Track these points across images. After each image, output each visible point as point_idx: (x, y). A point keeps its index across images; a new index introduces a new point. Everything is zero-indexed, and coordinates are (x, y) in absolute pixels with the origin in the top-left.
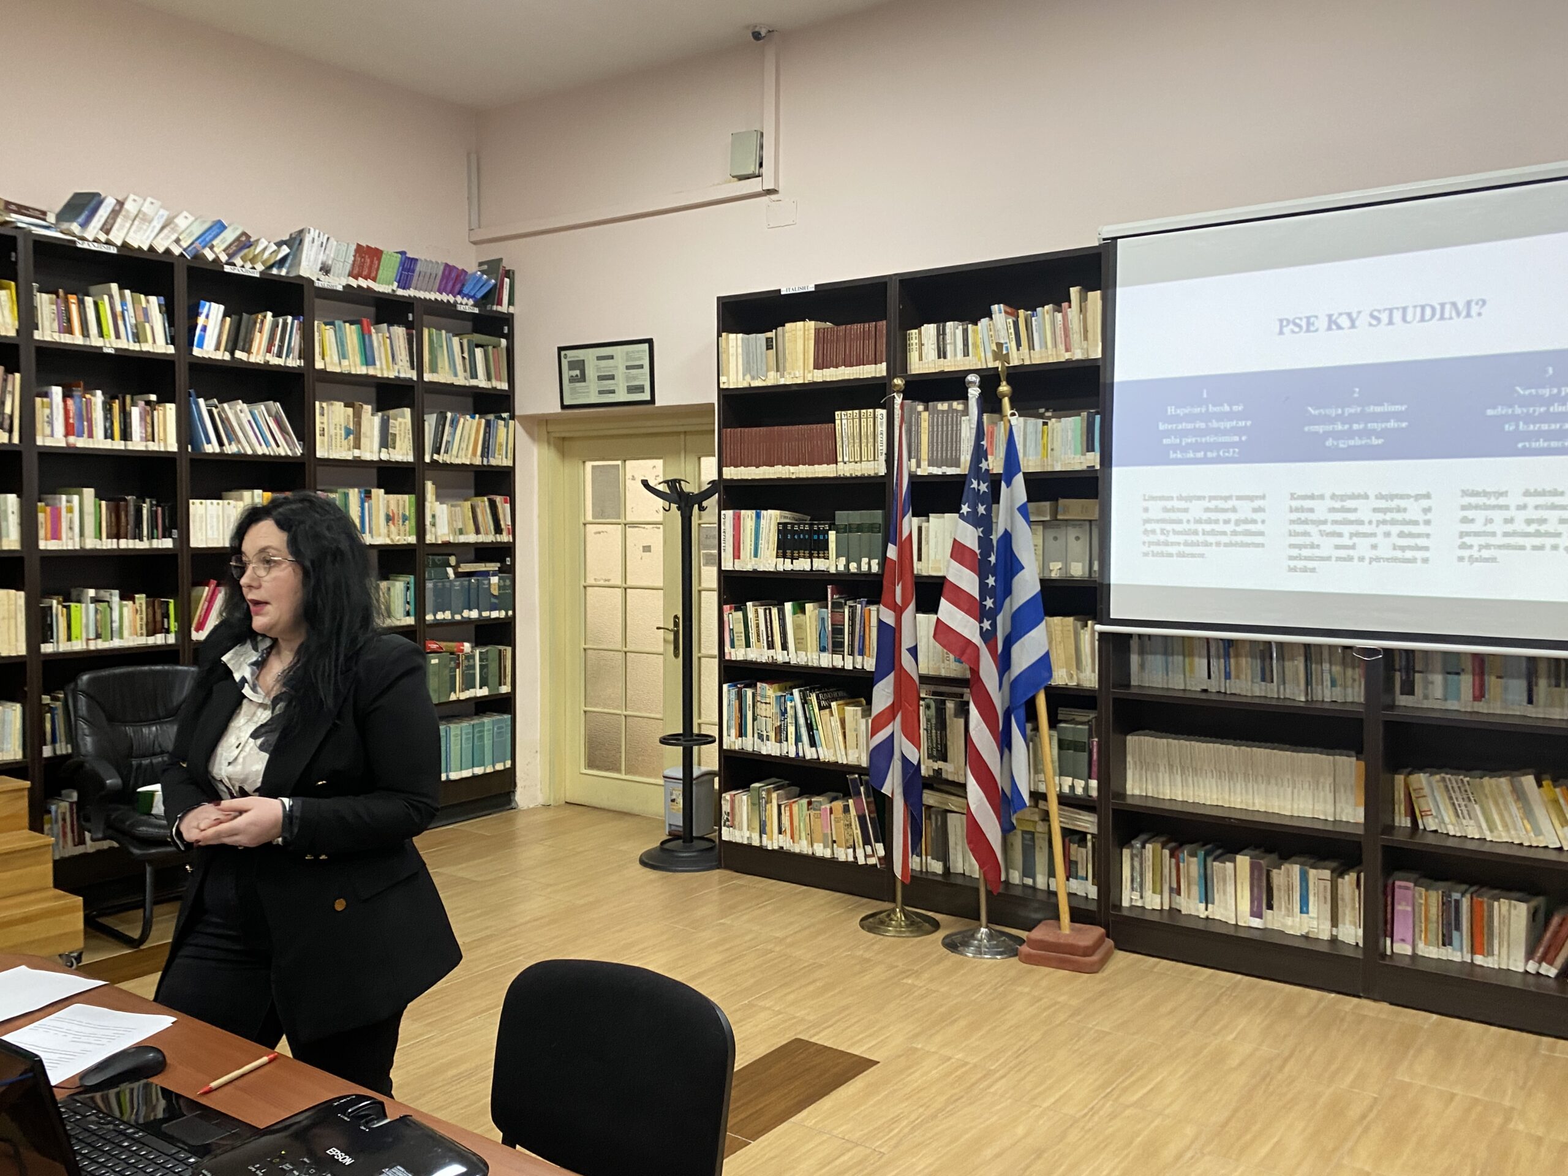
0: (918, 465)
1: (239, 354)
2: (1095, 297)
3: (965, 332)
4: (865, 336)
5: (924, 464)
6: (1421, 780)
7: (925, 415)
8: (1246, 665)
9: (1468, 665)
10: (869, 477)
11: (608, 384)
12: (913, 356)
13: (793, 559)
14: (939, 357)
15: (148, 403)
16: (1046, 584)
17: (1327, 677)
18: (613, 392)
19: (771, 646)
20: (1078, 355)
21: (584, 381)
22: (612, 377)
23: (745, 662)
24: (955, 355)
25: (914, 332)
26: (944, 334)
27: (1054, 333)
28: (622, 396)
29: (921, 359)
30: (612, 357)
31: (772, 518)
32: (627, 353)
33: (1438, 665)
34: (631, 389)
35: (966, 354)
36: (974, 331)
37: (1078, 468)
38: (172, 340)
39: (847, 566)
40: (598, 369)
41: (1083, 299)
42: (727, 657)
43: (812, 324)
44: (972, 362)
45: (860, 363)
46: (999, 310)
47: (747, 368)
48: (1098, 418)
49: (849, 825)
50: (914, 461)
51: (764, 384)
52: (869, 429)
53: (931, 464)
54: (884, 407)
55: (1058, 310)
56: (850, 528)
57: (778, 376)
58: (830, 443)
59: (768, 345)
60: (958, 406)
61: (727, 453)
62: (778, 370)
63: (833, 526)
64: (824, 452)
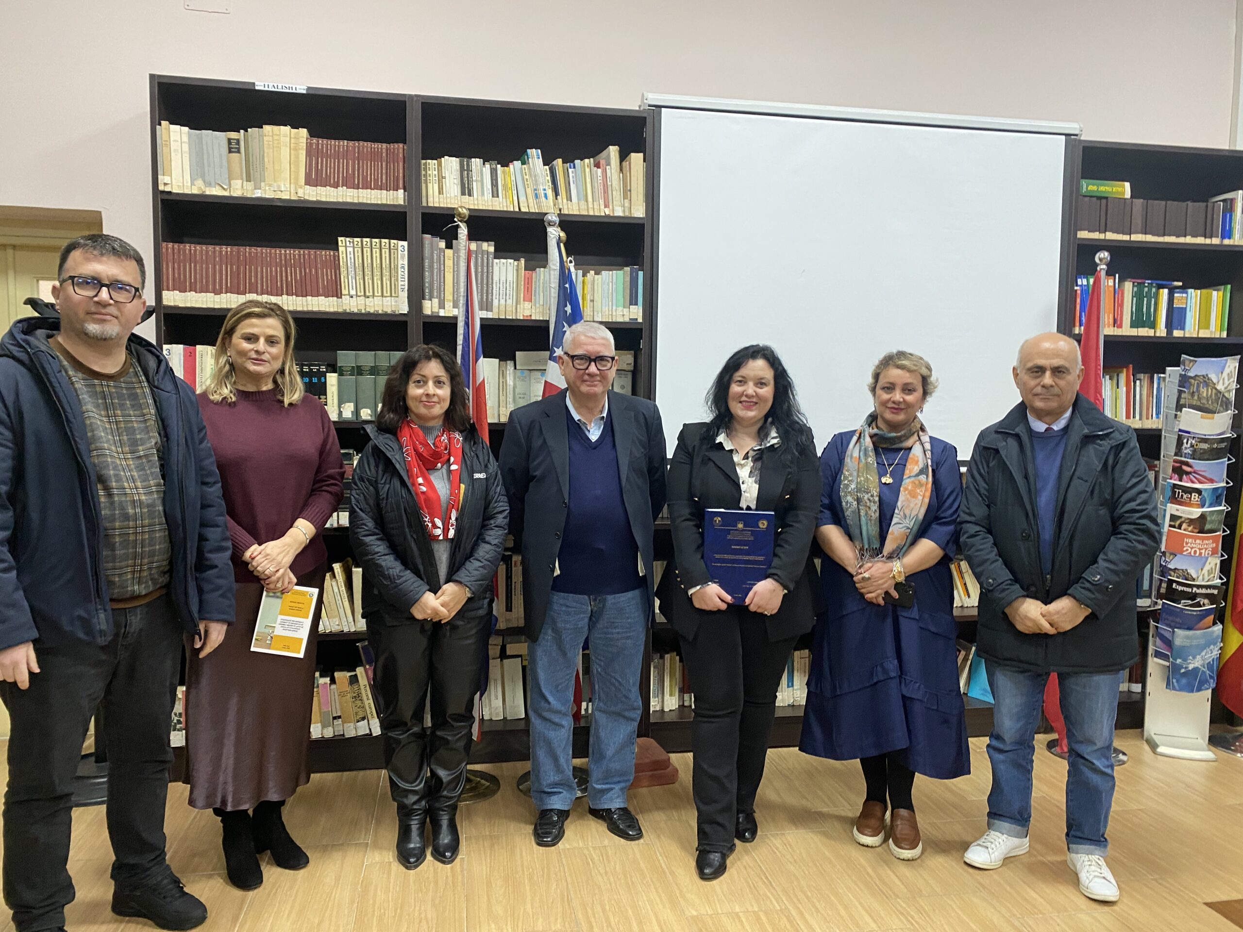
0: (442, 306)
2: (636, 158)
3: (494, 173)
4: (375, 157)
5: (449, 305)
7: (449, 252)
10: (386, 314)
12: (432, 189)
14: (463, 194)
20: (619, 212)
24: (483, 194)
25: (432, 163)
26: (469, 170)
27: (593, 187)
29: (441, 192)
35: (495, 195)
36: (504, 172)
37: (620, 319)
39: (357, 412)
41: (623, 156)
43: (304, 132)
44: (503, 204)
45: (367, 186)
46: (535, 155)
47: (199, 169)
48: (641, 274)
49: (358, 697)
50: (436, 301)
51: (226, 194)
52: (385, 263)
53: (455, 306)
54: (404, 239)
55: (597, 165)
56: (359, 371)
57: (249, 186)
58: (329, 273)
59: (233, 147)
60: (489, 247)
61: (169, 271)
62: (248, 180)
63: (333, 368)
64: (323, 283)
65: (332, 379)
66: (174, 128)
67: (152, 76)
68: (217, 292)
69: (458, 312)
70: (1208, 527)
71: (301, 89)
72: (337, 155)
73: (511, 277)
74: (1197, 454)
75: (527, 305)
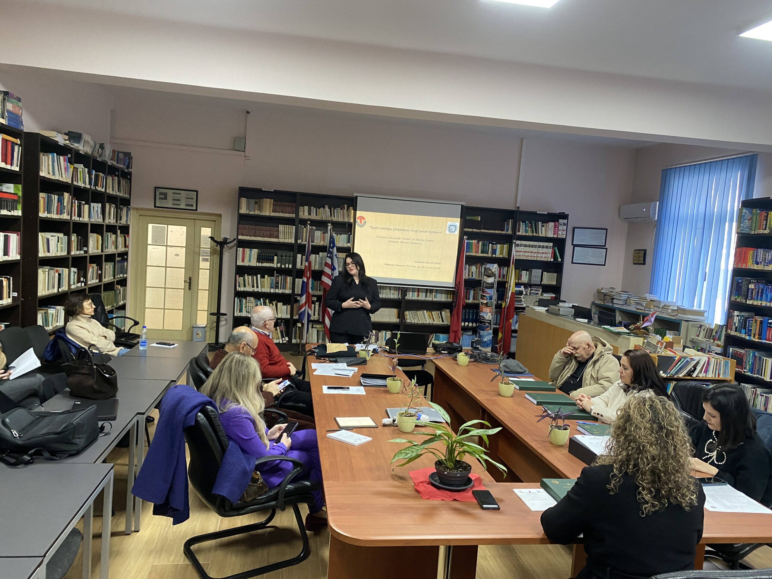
0: (302, 241)
1: (97, 187)
2: (351, 209)
3: (316, 210)
4: (289, 206)
5: (304, 241)
6: (407, 312)
7: (305, 229)
9: (416, 290)
10: (289, 243)
11: (177, 202)
14: (309, 215)
15: (84, 204)
18: (179, 205)
19: (253, 287)
20: (346, 220)
21: (166, 199)
23: (244, 291)
24: (314, 215)
25: (302, 207)
26: (311, 209)
27: (340, 214)
28: (183, 206)
29: (303, 214)
30: (180, 194)
31: (255, 251)
32: (186, 193)
33: (411, 290)
35: (316, 215)
36: (319, 210)
37: (346, 246)
38: (89, 184)
39: (281, 266)
40: (173, 197)
41: (348, 208)
42: (237, 290)
43: (272, 200)
44: (318, 218)
45: (286, 213)
46: (327, 207)
47: (248, 208)
48: (351, 236)
49: (277, 333)
51: (254, 214)
52: (290, 231)
53: (306, 241)
54: (294, 225)
55: (341, 209)
56: (282, 256)
57: (259, 212)
58: (277, 233)
59: (256, 203)
60: (314, 228)
61: (240, 232)
62: (259, 210)
63: (276, 255)
64: (275, 235)
65: (276, 258)
66: (243, 198)
67: (239, 187)
68: (250, 236)
69: (307, 243)
70: (489, 305)
71: (273, 190)
72: (280, 205)
73: (319, 235)
74: (487, 288)
75: (322, 242)
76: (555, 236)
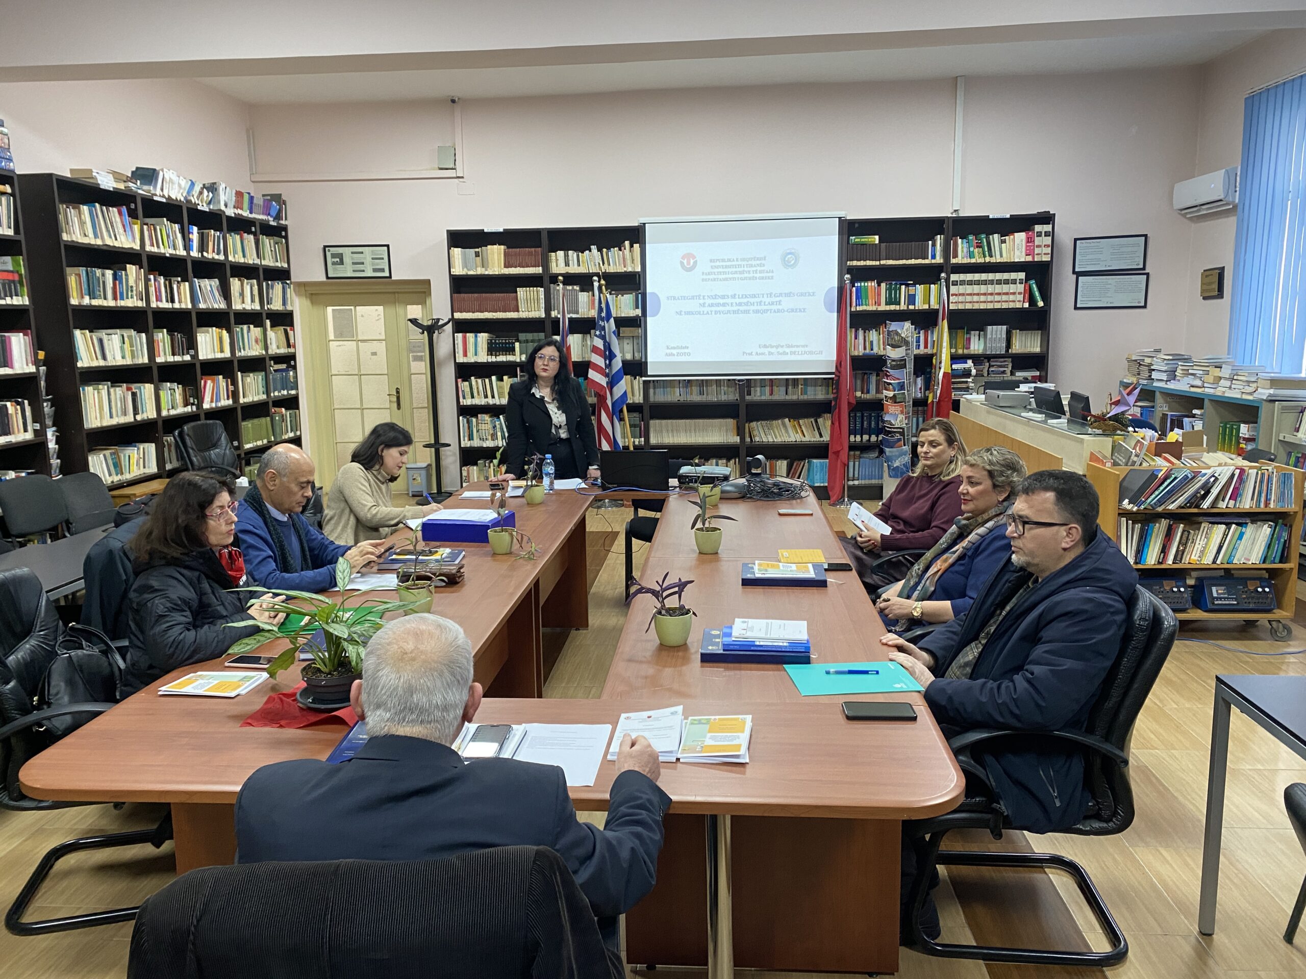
0: (559, 313)
1: (205, 254)
2: (636, 246)
3: (578, 256)
4: (530, 254)
6: (754, 424)
8: (695, 389)
9: (768, 383)
10: (536, 318)
11: (360, 267)
12: (554, 264)
13: (496, 356)
14: (565, 265)
15: (178, 282)
16: (625, 363)
17: (723, 392)
18: (363, 271)
19: (486, 397)
20: (630, 269)
21: (343, 264)
22: (363, 263)
23: (472, 405)
24: (574, 266)
25: (553, 254)
26: (568, 256)
27: (619, 259)
28: (369, 273)
29: (557, 266)
30: (362, 253)
31: (483, 337)
32: (372, 251)
33: (758, 384)
34: (375, 270)
35: (579, 265)
36: (582, 256)
37: (632, 315)
38: (185, 249)
40: (352, 259)
41: (632, 246)
42: (461, 404)
43: (502, 247)
44: (582, 270)
45: (528, 266)
46: (594, 248)
47: (465, 265)
48: (640, 295)
50: (556, 311)
51: (475, 273)
52: (536, 297)
54: (542, 287)
55: (621, 250)
56: (527, 341)
57: (483, 269)
58: (514, 302)
59: (477, 255)
60: (577, 288)
61: (456, 306)
62: (483, 267)
63: (518, 340)
64: (512, 306)
65: (517, 345)
66: (456, 250)
67: (448, 231)
68: (473, 312)
70: (898, 400)
71: (501, 230)
72: (516, 255)
73: (586, 299)
75: (593, 311)
76: (1029, 259)
